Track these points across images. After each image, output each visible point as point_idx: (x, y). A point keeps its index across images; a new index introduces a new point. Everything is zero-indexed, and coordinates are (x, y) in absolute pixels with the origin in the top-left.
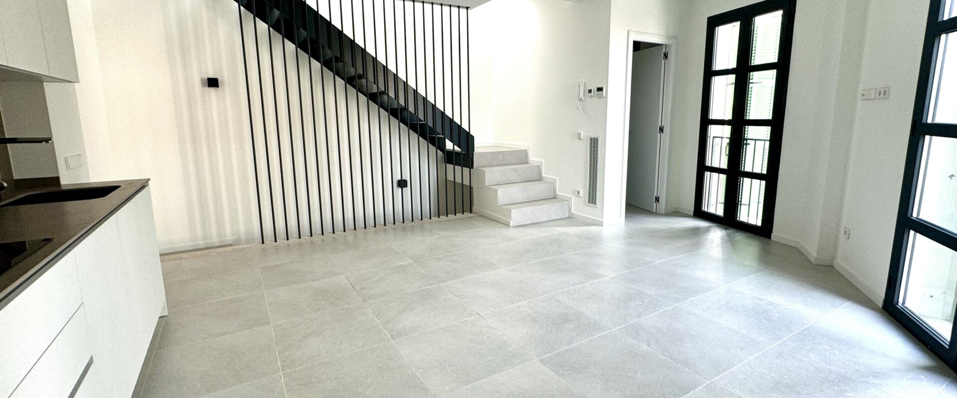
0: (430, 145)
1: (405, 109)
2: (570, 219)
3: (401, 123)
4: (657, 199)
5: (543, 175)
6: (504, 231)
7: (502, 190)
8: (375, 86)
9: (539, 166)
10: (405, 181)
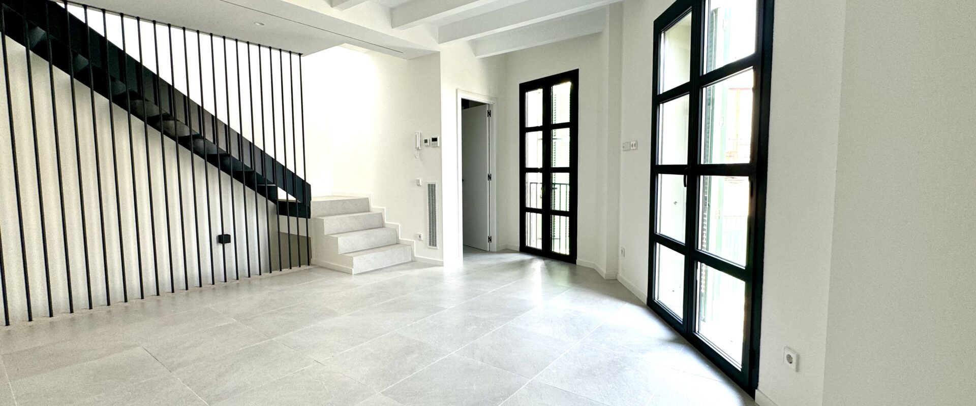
0: (258, 195)
1: (227, 155)
2: (413, 263)
3: (221, 172)
4: (490, 239)
5: (386, 222)
6: (345, 280)
7: (342, 238)
8: (187, 129)
9: (381, 213)
10: (228, 236)
